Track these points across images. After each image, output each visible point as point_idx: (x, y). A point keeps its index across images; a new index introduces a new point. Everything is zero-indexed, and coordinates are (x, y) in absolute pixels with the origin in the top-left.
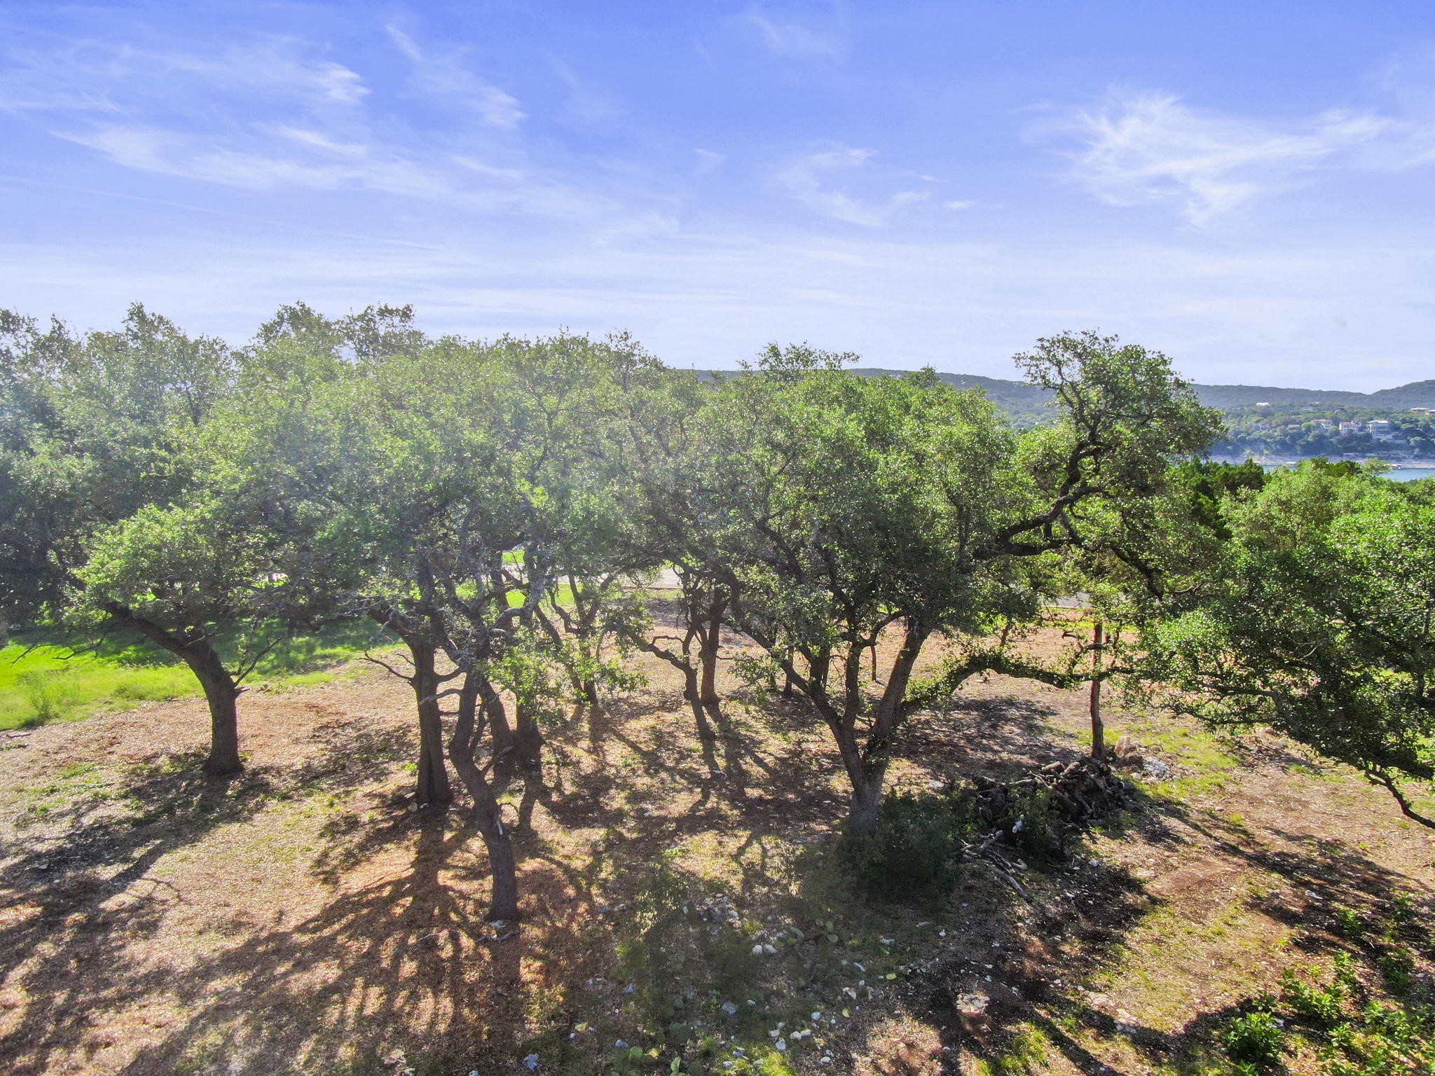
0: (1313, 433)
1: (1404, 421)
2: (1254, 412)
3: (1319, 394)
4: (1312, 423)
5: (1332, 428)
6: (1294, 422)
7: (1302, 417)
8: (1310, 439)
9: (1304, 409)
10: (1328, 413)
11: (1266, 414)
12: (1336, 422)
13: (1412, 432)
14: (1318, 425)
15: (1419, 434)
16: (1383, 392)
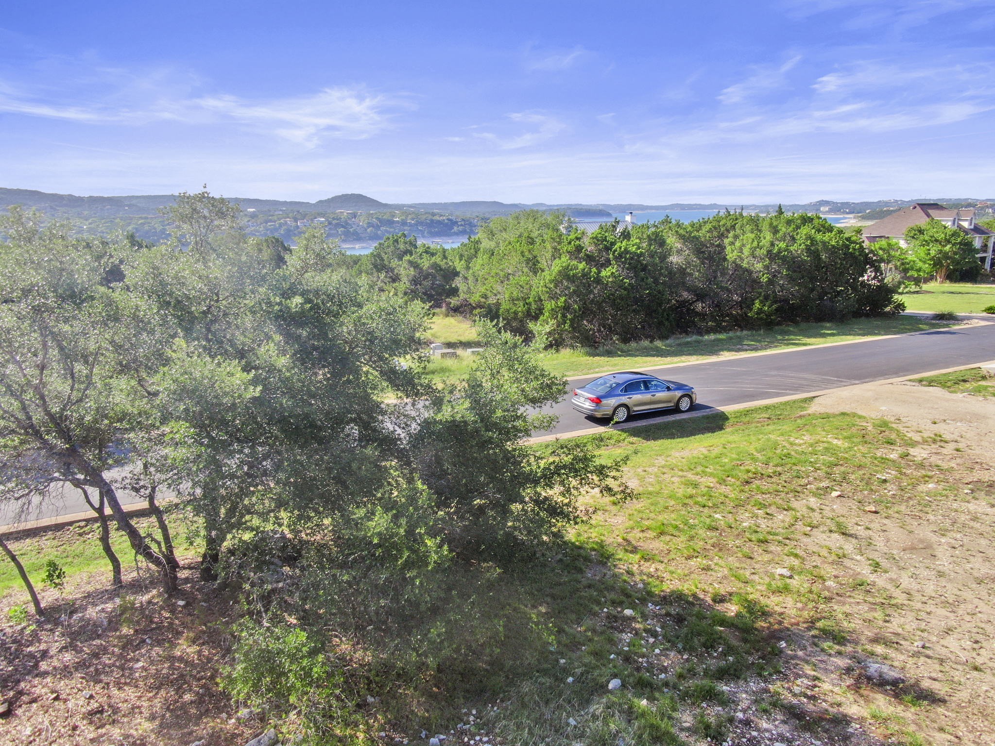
0: (284, 227)
1: (334, 219)
2: (246, 215)
3: (285, 203)
4: (282, 221)
5: (294, 224)
6: (271, 221)
7: (275, 218)
8: (282, 232)
9: (277, 213)
10: (290, 215)
11: (253, 216)
12: (296, 220)
13: (338, 225)
14: (286, 222)
15: (343, 227)
16: (321, 202)
